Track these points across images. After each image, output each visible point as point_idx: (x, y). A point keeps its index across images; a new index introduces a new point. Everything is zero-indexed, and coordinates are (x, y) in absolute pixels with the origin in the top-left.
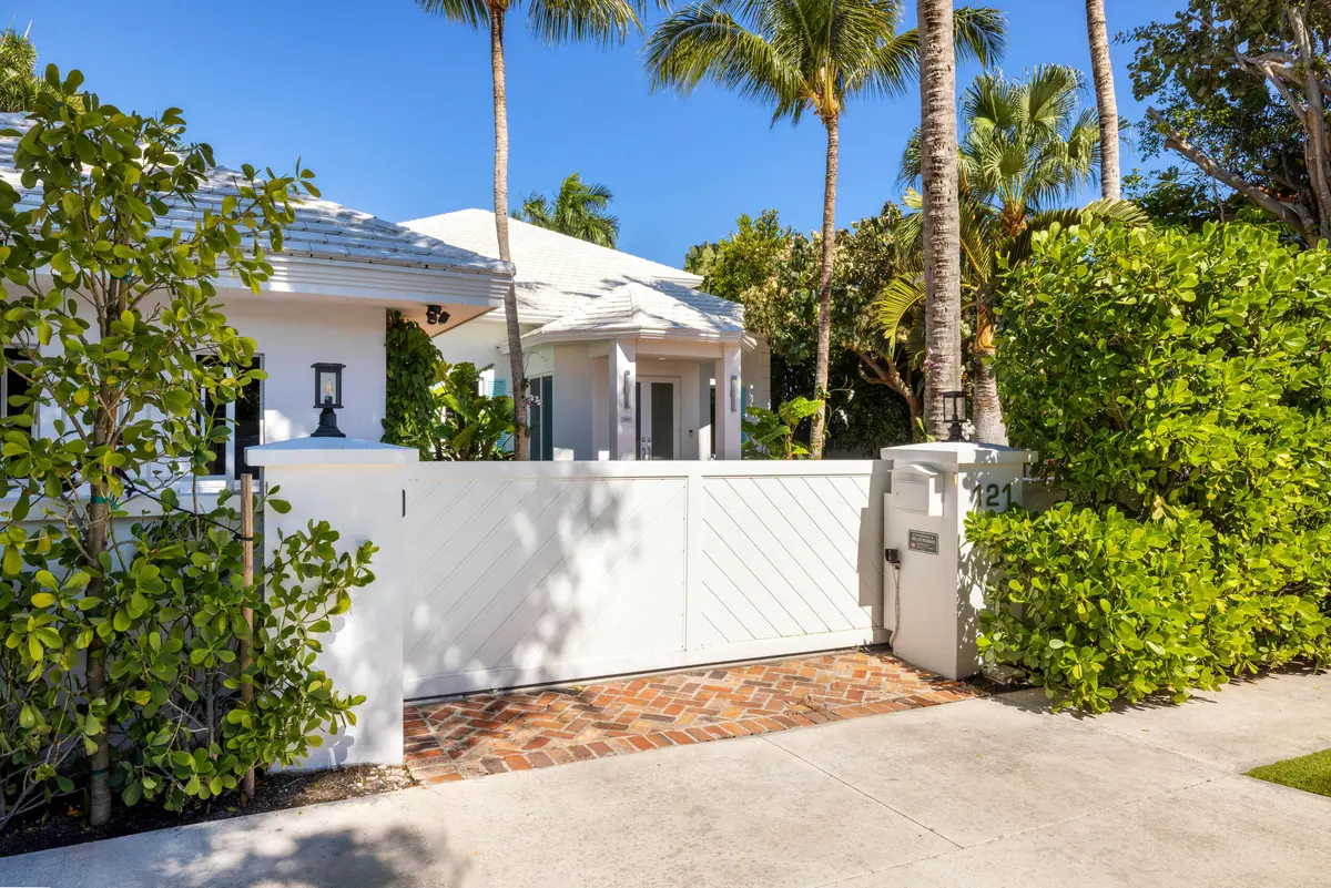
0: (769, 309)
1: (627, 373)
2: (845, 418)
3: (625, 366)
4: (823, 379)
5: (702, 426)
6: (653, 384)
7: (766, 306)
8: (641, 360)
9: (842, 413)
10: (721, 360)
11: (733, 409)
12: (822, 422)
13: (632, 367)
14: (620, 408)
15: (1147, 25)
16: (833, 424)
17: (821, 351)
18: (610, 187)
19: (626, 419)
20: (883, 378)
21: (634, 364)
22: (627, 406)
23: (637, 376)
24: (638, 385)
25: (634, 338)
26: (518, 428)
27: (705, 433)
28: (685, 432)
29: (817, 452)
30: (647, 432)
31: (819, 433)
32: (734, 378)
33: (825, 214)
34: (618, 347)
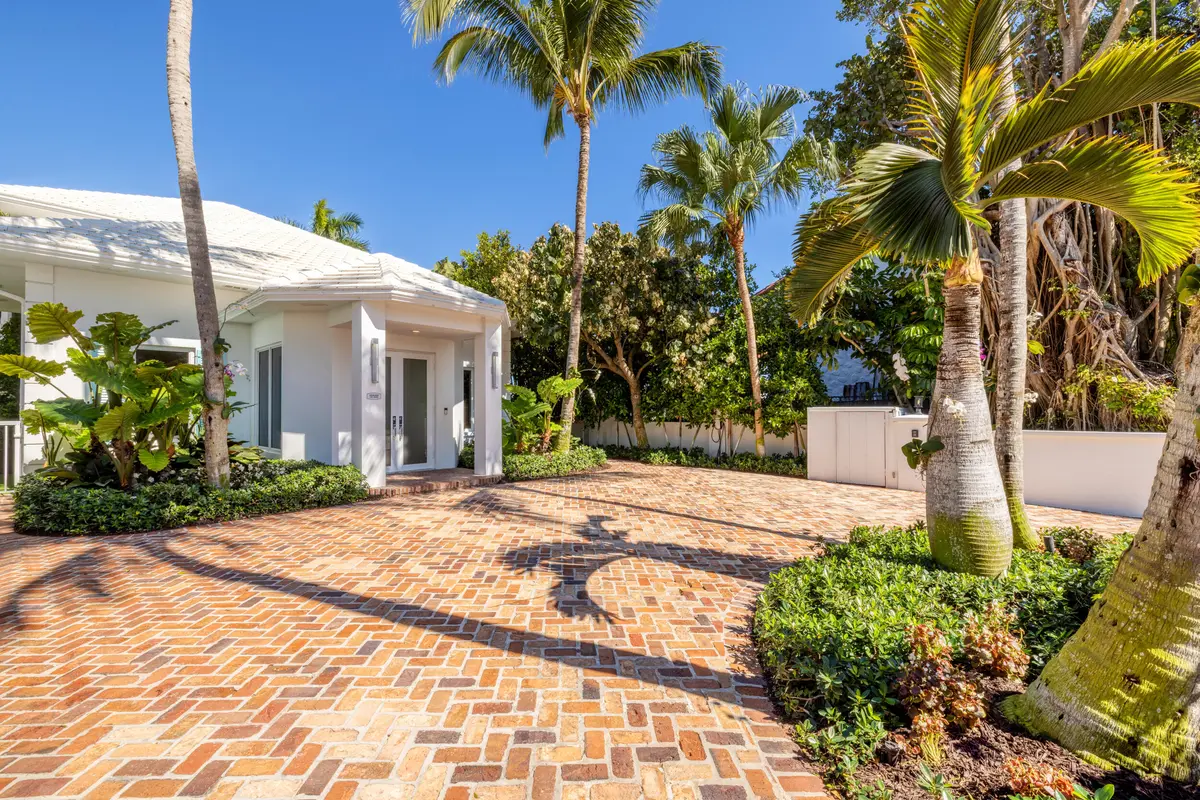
0: (521, 293)
1: (375, 341)
2: (593, 396)
3: (371, 333)
4: (573, 359)
5: (457, 402)
6: (405, 360)
7: (518, 291)
8: (394, 331)
9: (591, 391)
10: (481, 335)
11: (494, 386)
12: (572, 400)
13: (381, 335)
14: (366, 387)
16: (583, 401)
17: (573, 333)
19: (374, 396)
20: (609, 363)
21: (383, 332)
22: (374, 380)
23: (388, 350)
24: (388, 361)
25: (381, 301)
26: (209, 407)
27: (458, 410)
28: (440, 410)
29: (568, 428)
30: (398, 410)
31: (570, 410)
32: (495, 354)
33: (577, 206)
34: (363, 310)
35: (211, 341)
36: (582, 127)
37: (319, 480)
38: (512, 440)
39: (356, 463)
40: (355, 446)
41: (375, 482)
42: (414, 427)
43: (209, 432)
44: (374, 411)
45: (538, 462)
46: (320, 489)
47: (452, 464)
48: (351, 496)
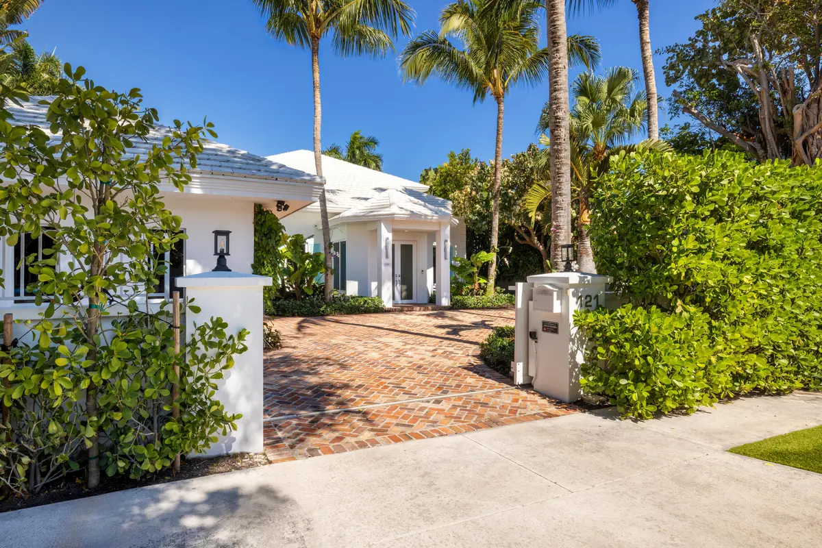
0: (466, 203)
1: (387, 238)
2: (507, 262)
3: (386, 234)
4: (495, 241)
5: (428, 268)
6: (402, 245)
7: (464, 202)
8: (395, 232)
9: (506, 260)
10: (439, 231)
11: (446, 258)
12: (494, 265)
13: (390, 236)
14: (384, 260)
15: (673, 44)
16: (501, 266)
17: (494, 226)
18: (377, 138)
19: (387, 264)
20: (528, 240)
21: (391, 234)
22: (387, 257)
23: (393, 240)
24: (393, 246)
25: (390, 219)
26: (327, 270)
27: (430, 272)
28: (420, 272)
29: (492, 282)
30: (398, 271)
31: (493, 271)
32: (446, 241)
33: (496, 150)
34: (382, 225)
35: (327, 244)
36: (499, 103)
37: (365, 302)
38: (456, 289)
39: (379, 295)
40: (379, 288)
41: (388, 304)
42: (406, 278)
43: (326, 280)
44: (387, 271)
45: (471, 300)
46: (366, 305)
47: (426, 301)
48: (379, 310)
